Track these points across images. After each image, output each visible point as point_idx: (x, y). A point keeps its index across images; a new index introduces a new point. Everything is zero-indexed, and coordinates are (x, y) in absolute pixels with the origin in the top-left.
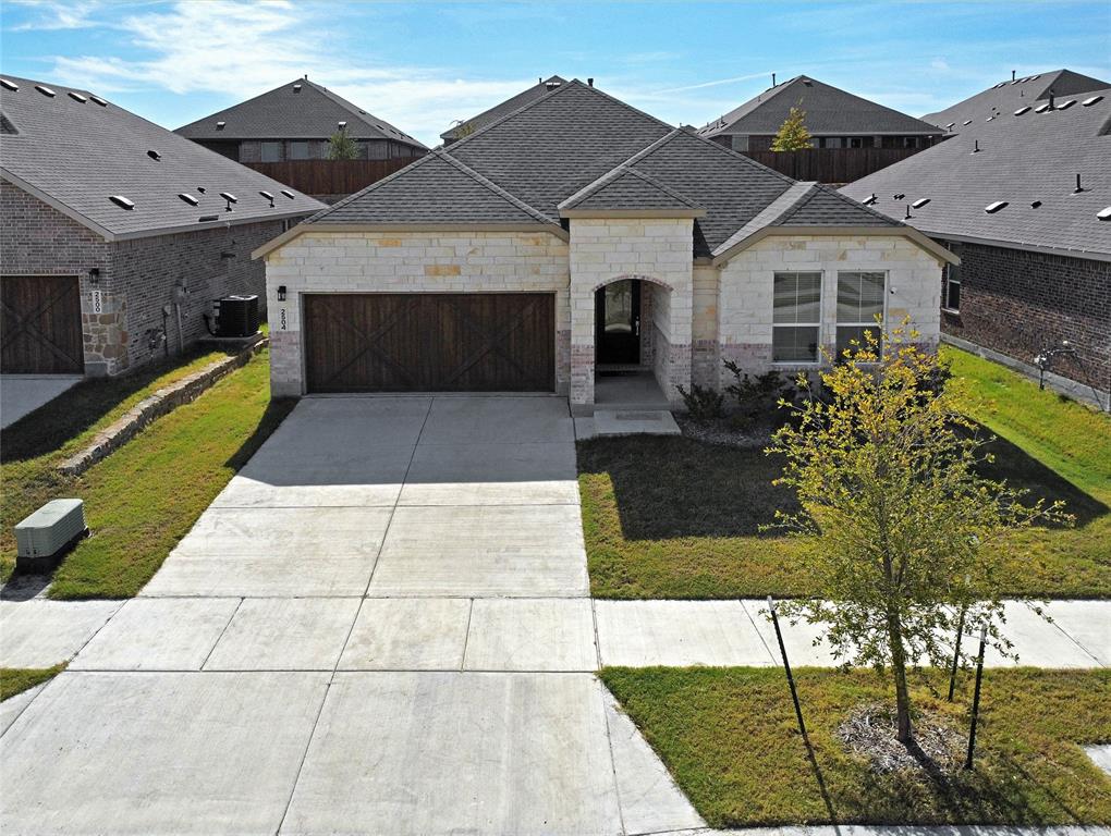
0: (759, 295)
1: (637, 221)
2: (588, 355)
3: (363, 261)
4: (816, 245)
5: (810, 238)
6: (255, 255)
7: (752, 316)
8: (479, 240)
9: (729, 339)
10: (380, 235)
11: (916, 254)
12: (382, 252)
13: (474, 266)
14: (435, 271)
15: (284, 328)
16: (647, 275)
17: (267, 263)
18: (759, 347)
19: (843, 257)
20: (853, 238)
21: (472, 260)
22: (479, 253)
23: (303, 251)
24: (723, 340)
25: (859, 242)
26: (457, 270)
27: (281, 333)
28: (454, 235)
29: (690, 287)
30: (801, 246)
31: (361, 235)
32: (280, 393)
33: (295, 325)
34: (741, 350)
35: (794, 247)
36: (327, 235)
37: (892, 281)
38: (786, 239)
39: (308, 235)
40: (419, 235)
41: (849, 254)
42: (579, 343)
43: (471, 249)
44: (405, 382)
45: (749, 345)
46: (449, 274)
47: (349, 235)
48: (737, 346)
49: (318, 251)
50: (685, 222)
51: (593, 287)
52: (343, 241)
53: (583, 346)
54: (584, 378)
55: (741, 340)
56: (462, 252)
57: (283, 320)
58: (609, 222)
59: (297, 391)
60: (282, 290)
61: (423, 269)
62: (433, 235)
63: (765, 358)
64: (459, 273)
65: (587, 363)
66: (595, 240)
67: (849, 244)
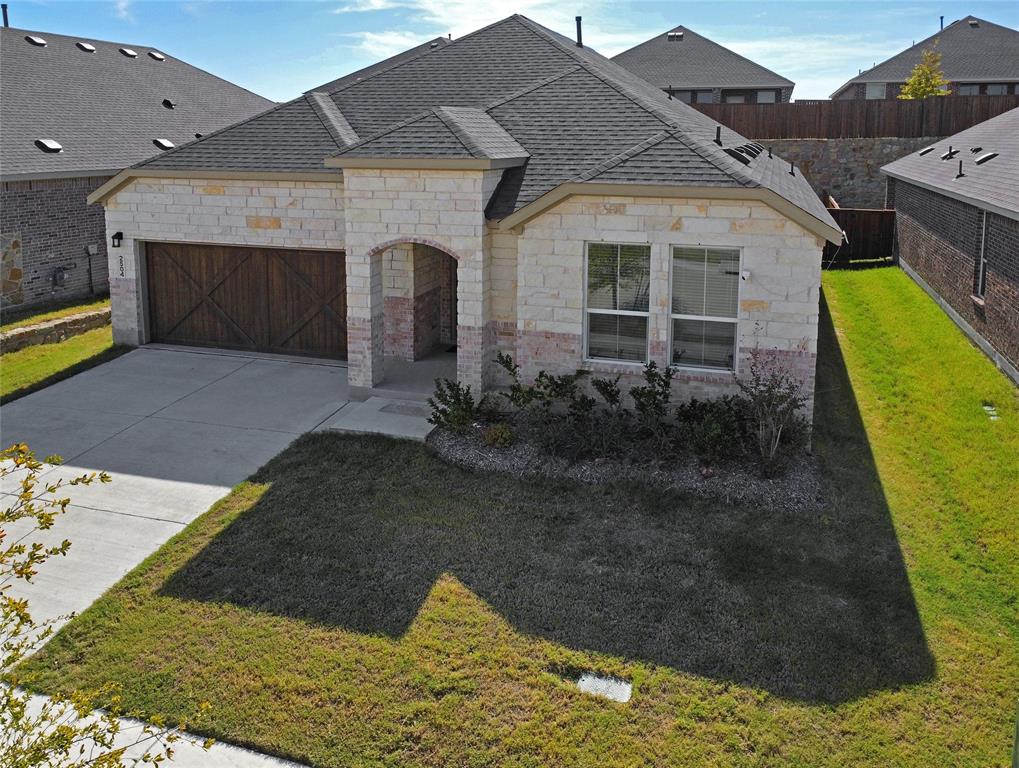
0: (565, 271)
1: (416, 173)
2: (364, 330)
3: (190, 210)
4: (637, 209)
5: (631, 200)
6: (91, 199)
7: (557, 296)
8: (299, 191)
9: (527, 324)
10: (205, 183)
11: (783, 226)
12: (208, 200)
13: (294, 219)
14: (255, 223)
15: (122, 275)
16: (429, 238)
17: (105, 208)
18: (565, 337)
19: (677, 226)
20: (691, 201)
21: (292, 213)
22: (299, 206)
23: (136, 197)
24: (520, 326)
25: (699, 207)
26: (277, 223)
27: (120, 280)
28: (273, 184)
29: (479, 256)
30: (619, 210)
31: (186, 182)
32: (120, 341)
33: (132, 272)
34: (543, 339)
35: (609, 211)
36: (156, 181)
37: (746, 262)
38: (600, 200)
39: (141, 180)
40: (240, 183)
41: (686, 222)
42: (355, 316)
43: (291, 200)
44: (236, 339)
45: (553, 334)
46: (269, 227)
47: (177, 181)
48: (538, 334)
49: (149, 197)
50: (472, 175)
51: (368, 250)
52: (171, 188)
53: (359, 319)
54: (360, 356)
55: (542, 326)
56: (283, 202)
57: (123, 267)
58: (386, 173)
59: (134, 339)
60: (119, 236)
61: (244, 220)
62: (253, 184)
63: (573, 351)
64: (280, 227)
65: (364, 339)
66: (370, 195)
67: (686, 210)
